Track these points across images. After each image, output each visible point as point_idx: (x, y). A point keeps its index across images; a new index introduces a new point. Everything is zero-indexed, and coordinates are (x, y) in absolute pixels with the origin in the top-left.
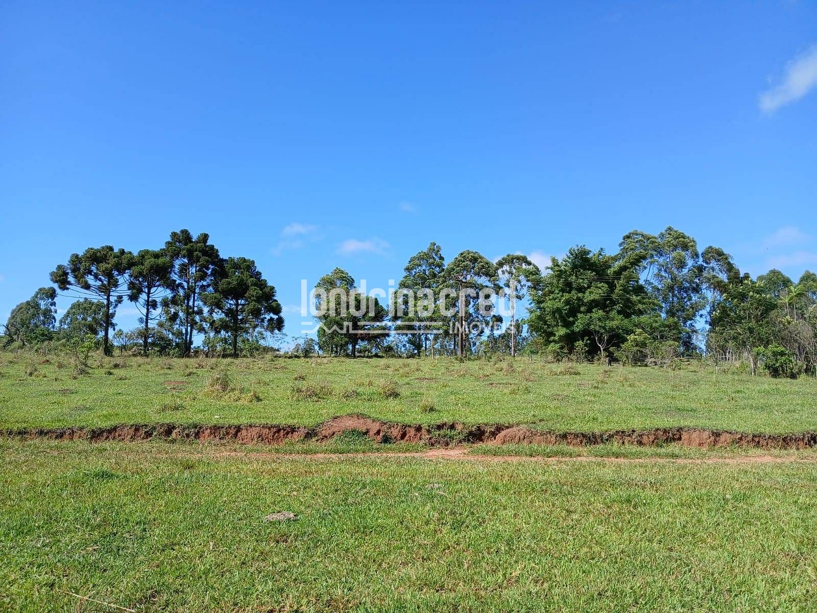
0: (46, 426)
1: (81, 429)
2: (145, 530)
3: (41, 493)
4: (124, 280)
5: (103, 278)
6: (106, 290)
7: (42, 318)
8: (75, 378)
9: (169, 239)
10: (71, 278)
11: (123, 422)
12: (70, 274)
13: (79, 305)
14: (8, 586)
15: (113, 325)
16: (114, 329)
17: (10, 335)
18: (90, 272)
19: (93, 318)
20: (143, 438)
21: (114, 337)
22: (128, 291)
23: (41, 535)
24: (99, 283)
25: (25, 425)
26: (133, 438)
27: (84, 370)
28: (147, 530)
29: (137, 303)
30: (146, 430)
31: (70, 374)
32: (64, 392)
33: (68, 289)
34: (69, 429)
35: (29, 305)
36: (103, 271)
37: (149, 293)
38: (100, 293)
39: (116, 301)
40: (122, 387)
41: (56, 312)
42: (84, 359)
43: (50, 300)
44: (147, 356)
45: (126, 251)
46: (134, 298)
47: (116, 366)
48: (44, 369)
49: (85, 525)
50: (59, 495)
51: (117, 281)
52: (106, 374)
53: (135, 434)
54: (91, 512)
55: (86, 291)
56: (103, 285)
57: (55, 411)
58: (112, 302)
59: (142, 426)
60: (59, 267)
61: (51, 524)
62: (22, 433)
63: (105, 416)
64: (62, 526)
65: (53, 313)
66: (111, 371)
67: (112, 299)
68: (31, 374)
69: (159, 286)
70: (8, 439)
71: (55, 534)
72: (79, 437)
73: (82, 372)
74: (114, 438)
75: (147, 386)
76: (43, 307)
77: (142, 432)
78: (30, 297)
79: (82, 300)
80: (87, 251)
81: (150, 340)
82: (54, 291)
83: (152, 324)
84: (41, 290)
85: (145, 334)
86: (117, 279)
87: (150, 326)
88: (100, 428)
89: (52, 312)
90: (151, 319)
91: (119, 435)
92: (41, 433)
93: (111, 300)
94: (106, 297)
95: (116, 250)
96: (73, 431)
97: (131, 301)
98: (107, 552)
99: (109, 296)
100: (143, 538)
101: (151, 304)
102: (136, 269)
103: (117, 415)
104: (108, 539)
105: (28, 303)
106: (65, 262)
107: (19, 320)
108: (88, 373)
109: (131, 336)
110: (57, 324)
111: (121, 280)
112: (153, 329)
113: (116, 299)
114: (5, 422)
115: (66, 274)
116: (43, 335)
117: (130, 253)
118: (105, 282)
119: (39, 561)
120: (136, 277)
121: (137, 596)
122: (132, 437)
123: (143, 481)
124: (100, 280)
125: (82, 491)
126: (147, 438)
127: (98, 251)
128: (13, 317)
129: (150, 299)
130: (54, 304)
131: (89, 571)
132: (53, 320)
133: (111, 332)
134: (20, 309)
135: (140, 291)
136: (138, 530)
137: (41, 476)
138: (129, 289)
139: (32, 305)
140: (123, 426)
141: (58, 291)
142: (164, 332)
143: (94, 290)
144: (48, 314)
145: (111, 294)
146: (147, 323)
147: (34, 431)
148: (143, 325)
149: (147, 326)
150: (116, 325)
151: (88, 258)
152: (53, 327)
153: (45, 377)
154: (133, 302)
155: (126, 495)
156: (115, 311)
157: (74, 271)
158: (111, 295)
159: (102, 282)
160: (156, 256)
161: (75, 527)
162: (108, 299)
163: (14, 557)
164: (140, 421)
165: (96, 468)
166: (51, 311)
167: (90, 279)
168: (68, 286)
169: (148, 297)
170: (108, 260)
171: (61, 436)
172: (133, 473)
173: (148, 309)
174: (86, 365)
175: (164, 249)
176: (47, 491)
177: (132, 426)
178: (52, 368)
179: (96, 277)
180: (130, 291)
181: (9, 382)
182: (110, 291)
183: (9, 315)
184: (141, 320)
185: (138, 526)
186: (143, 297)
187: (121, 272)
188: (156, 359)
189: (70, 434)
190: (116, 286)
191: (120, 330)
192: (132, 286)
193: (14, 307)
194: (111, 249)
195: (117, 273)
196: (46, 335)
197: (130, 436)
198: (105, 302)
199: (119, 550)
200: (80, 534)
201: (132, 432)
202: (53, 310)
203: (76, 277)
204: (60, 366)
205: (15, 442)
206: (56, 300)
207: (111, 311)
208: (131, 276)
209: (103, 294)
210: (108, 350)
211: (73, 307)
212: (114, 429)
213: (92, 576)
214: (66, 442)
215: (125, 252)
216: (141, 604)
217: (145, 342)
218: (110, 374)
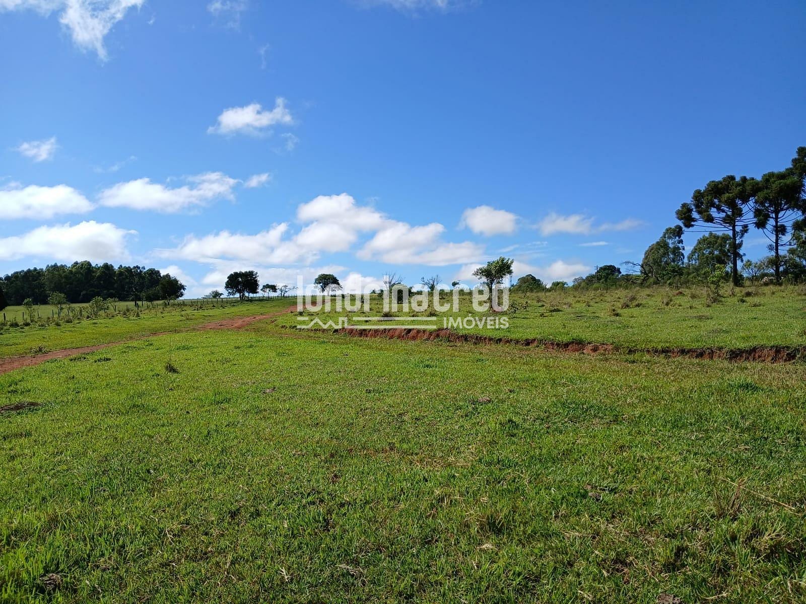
0: (687, 345)
1: (720, 349)
2: (798, 439)
3: (689, 397)
4: (748, 209)
5: (725, 209)
6: (730, 221)
7: (671, 256)
8: (708, 306)
9: (796, 156)
10: (695, 215)
11: (762, 343)
12: (694, 210)
13: (704, 240)
14: (671, 465)
15: (741, 257)
16: (742, 261)
17: (645, 273)
18: (713, 205)
19: (720, 251)
20: (785, 360)
21: (743, 268)
22: (755, 219)
23: (694, 430)
24: (723, 215)
25: (668, 345)
26: (774, 360)
27: (717, 299)
28: (801, 439)
29: (765, 230)
30: (788, 352)
31: (703, 302)
32: (700, 318)
33: (693, 226)
34: (708, 348)
35: (659, 245)
36: (726, 201)
37: (776, 219)
38: (725, 225)
39: (741, 231)
40: (757, 312)
41: (684, 249)
42: (715, 289)
43: (677, 238)
44: (781, 285)
45: (748, 177)
46: (761, 225)
47: (748, 294)
48: (679, 300)
49: (734, 427)
50: (707, 401)
51: (741, 210)
52: (738, 302)
53: (776, 356)
54: (740, 417)
55: (710, 224)
56: (727, 216)
57: (694, 333)
58: (738, 232)
59: (784, 348)
60: (684, 205)
61: (702, 422)
62: (666, 351)
63: (743, 338)
64: (712, 425)
65: (681, 251)
66: (744, 298)
67: (738, 229)
68: (667, 304)
69: (787, 209)
70: (654, 357)
71: (707, 431)
72: (719, 357)
73: (715, 300)
74: (754, 359)
75: (785, 312)
76: (671, 246)
77: (784, 354)
78: (659, 238)
79: (707, 235)
80: (709, 185)
81: (781, 269)
82: (680, 228)
83: (783, 251)
84: (667, 230)
85: (775, 262)
86: (740, 208)
87: (781, 253)
88: (739, 349)
89: (680, 249)
90: (782, 245)
91: (759, 357)
92: (683, 352)
93: (736, 230)
94: (731, 228)
95: (738, 179)
96: (712, 351)
97: (758, 228)
98: (759, 453)
99: (734, 227)
100: (797, 446)
101: (780, 230)
102: (761, 195)
103: (755, 337)
104: (759, 442)
105: (658, 243)
106: (689, 200)
107: (651, 260)
108: (721, 301)
109: (761, 265)
110: (686, 260)
111: (745, 208)
112: (785, 257)
113: (741, 229)
114: (650, 342)
115: (690, 211)
116: (674, 271)
117: (753, 179)
118: (729, 213)
119: (695, 450)
120: (762, 204)
121: (796, 496)
122: (772, 360)
123: (790, 396)
124: (723, 211)
125: (728, 398)
126: (789, 360)
127: (720, 182)
128: (646, 258)
129: (779, 224)
130: (681, 242)
131: (743, 465)
132: (682, 257)
133: (739, 264)
134: (651, 249)
135: (767, 217)
136: (791, 439)
137: (688, 384)
138: (755, 217)
139: (662, 245)
140: (763, 347)
141: (684, 229)
142: (797, 259)
143: (719, 223)
144: (677, 251)
145: (736, 223)
146: (777, 250)
147: (676, 350)
148: (773, 253)
149: (777, 253)
150: (744, 254)
151: (710, 191)
152: (683, 263)
153: (680, 306)
154: (760, 229)
155: (773, 406)
156: (742, 241)
157: (697, 206)
158: (737, 225)
159: (726, 213)
160: (782, 176)
161: (725, 428)
162: (734, 230)
163: (673, 443)
164: (781, 342)
165: (740, 380)
166: (678, 248)
167: (713, 212)
168: (692, 223)
169: (777, 222)
170: (730, 190)
171: (701, 355)
172: (779, 389)
173: (777, 236)
174: (719, 295)
175: (791, 168)
176: (695, 396)
177: (772, 347)
178: (686, 299)
179: (719, 209)
180: (756, 219)
181: (649, 311)
182: (735, 222)
183: (643, 256)
184: (770, 248)
185: (790, 434)
186: (772, 222)
187: (745, 200)
188: (791, 287)
189: (709, 353)
190: (740, 215)
191: (749, 261)
192: (757, 213)
193: (647, 248)
194: (732, 178)
195: (741, 202)
196: (677, 272)
197: (770, 358)
198: (730, 233)
199: (772, 453)
200: (730, 434)
201: (772, 353)
202: (681, 248)
203: (699, 212)
204: (693, 297)
205: (661, 359)
206: (683, 237)
207: (737, 242)
208: (756, 202)
209: (728, 225)
210: (738, 280)
211: (699, 242)
212: (754, 350)
213: (746, 471)
214: (706, 361)
215: (746, 179)
216: (802, 504)
217: (777, 270)
218: (743, 301)
